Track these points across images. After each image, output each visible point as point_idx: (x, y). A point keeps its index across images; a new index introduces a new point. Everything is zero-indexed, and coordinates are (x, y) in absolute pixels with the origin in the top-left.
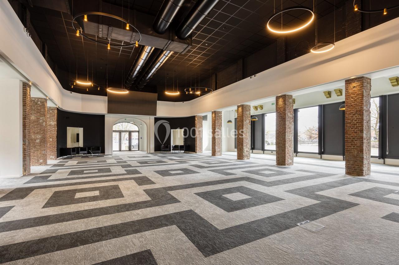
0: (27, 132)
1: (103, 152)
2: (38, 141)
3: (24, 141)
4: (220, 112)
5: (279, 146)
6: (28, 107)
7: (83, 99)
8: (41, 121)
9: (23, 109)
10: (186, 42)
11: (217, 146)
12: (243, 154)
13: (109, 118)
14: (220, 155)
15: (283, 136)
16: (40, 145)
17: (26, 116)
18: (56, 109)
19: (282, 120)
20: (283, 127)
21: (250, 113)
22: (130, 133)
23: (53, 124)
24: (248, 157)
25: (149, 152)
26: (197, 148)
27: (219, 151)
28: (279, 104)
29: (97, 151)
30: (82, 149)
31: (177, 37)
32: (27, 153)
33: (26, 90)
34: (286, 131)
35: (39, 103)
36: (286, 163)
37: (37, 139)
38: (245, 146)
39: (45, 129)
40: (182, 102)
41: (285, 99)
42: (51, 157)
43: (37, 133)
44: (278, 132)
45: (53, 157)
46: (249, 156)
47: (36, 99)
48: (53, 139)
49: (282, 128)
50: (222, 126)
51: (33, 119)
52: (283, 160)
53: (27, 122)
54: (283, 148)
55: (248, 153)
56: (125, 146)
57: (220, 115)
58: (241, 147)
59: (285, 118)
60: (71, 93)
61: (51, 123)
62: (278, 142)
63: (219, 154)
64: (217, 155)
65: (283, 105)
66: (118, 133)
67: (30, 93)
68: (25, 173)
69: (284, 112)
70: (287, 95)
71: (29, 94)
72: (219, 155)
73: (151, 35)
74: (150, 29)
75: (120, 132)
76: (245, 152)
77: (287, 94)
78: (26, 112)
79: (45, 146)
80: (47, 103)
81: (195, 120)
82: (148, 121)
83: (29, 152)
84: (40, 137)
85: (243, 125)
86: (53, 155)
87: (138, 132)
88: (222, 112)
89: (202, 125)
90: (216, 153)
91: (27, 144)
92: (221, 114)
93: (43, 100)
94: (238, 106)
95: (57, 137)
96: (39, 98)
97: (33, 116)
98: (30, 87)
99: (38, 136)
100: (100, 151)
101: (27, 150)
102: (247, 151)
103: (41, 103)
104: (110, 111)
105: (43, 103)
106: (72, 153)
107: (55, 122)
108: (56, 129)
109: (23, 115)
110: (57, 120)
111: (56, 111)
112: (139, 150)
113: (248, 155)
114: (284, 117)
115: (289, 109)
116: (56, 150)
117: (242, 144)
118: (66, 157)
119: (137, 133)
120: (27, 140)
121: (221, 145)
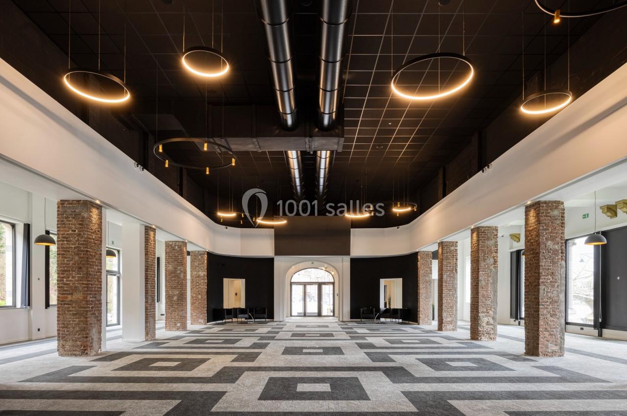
0: (149, 287)
1: (271, 316)
2: (175, 298)
3: (146, 298)
4: (455, 244)
5: (529, 314)
6: (150, 256)
7: (243, 236)
8: (178, 272)
9: (145, 259)
10: (334, 133)
11: (446, 311)
12: (478, 329)
13: (280, 263)
14: (453, 330)
15: (535, 292)
16: (178, 304)
17: (148, 267)
18: (206, 253)
19: (534, 257)
20: (535, 273)
21: (497, 242)
22: (320, 285)
23: (202, 275)
24: (492, 336)
25: (341, 320)
26: (420, 315)
27: (451, 322)
28: (530, 222)
29: (262, 315)
30: (242, 311)
31: (317, 129)
32: (150, 313)
33: (148, 234)
34: (541, 280)
35: (176, 247)
36: (540, 350)
37: (174, 295)
38: (483, 312)
39: (182, 283)
40: (397, 227)
41: (539, 210)
42: (200, 321)
43: (175, 288)
44: (527, 284)
45: (202, 322)
46: (495, 334)
47: (174, 243)
48: (202, 295)
49: (533, 274)
50: (458, 270)
51: (171, 269)
52: (535, 344)
53: (150, 274)
54: (535, 318)
55: (491, 327)
56: (312, 308)
57: (452, 248)
58: (476, 314)
59: (538, 253)
60: (227, 228)
61: (200, 273)
62: (528, 304)
63: (450, 327)
64: (446, 330)
65: (536, 225)
66: (302, 286)
67: (154, 237)
68: (147, 338)
69: (537, 239)
70: (545, 202)
71: (152, 239)
72: (450, 330)
73: (278, 136)
74: (275, 127)
75: (305, 284)
76: (484, 324)
77: (543, 199)
78: (148, 262)
79: (182, 305)
80: (186, 246)
81: (417, 260)
82: (341, 264)
83: (153, 311)
84: (177, 293)
85: (478, 269)
86: (201, 319)
87: (333, 283)
88: (457, 242)
89: (431, 270)
90: (443, 325)
91: (149, 302)
92: (456, 246)
93: (180, 244)
94: (472, 230)
95: (207, 292)
96: (176, 241)
97: (170, 266)
98: (154, 230)
99: (176, 292)
100: (266, 316)
101: (150, 309)
102: (488, 323)
103: (178, 247)
104: (279, 251)
105: (180, 247)
106: (226, 316)
107: (204, 271)
108: (206, 281)
109: (146, 266)
110: (207, 269)
111: (206, 256)
112: (334, 316)
113: (492, 332)
114: (537, 251)
115: (551, 232)
116: (206, 312)
117: (477, 307)
118: (221, 321)
119: (331, 286)
120: (150, 297)
121: (456, 311)
